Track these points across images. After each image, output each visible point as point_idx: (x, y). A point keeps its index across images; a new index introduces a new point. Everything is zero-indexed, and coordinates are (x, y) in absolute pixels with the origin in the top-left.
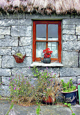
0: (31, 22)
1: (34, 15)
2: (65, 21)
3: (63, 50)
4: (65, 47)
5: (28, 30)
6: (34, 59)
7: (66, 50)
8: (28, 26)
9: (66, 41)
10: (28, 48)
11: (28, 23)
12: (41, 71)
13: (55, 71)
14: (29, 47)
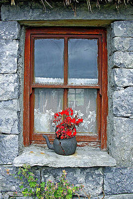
0: (17, 30)
1: (26, 9)
2: (119, 27)
3: (115, 115)
4: (122, 106)
5: (8, 53)
6: (28, 139)
7: (123, 113)
8: (7, 41)
9: (125, 88)
10: (7, 108)
11: (7, 33)
12: (46, 176)
13: (90, 178)
14: (11, 106)
